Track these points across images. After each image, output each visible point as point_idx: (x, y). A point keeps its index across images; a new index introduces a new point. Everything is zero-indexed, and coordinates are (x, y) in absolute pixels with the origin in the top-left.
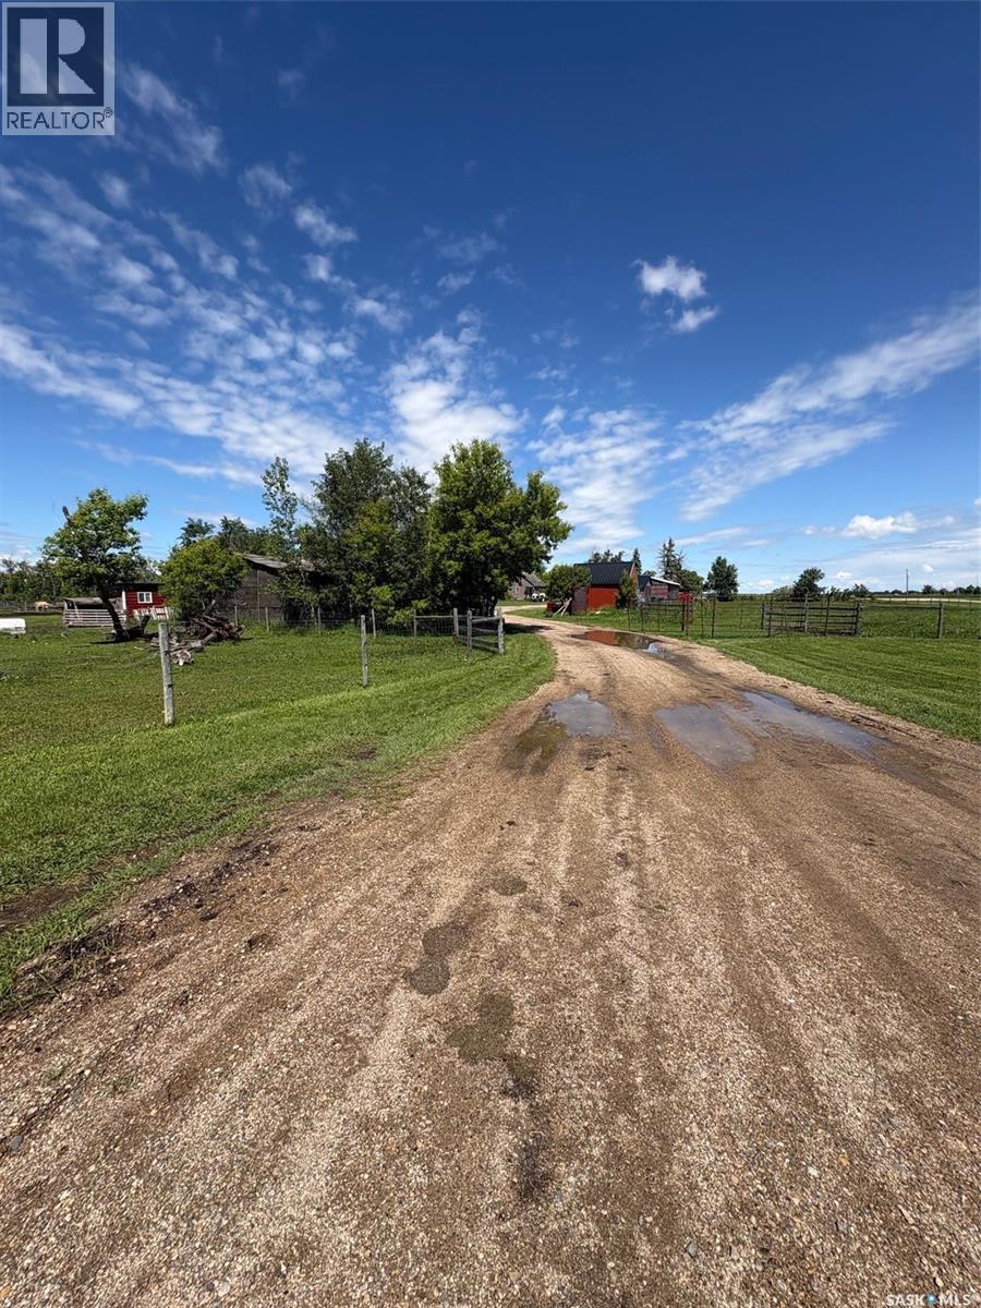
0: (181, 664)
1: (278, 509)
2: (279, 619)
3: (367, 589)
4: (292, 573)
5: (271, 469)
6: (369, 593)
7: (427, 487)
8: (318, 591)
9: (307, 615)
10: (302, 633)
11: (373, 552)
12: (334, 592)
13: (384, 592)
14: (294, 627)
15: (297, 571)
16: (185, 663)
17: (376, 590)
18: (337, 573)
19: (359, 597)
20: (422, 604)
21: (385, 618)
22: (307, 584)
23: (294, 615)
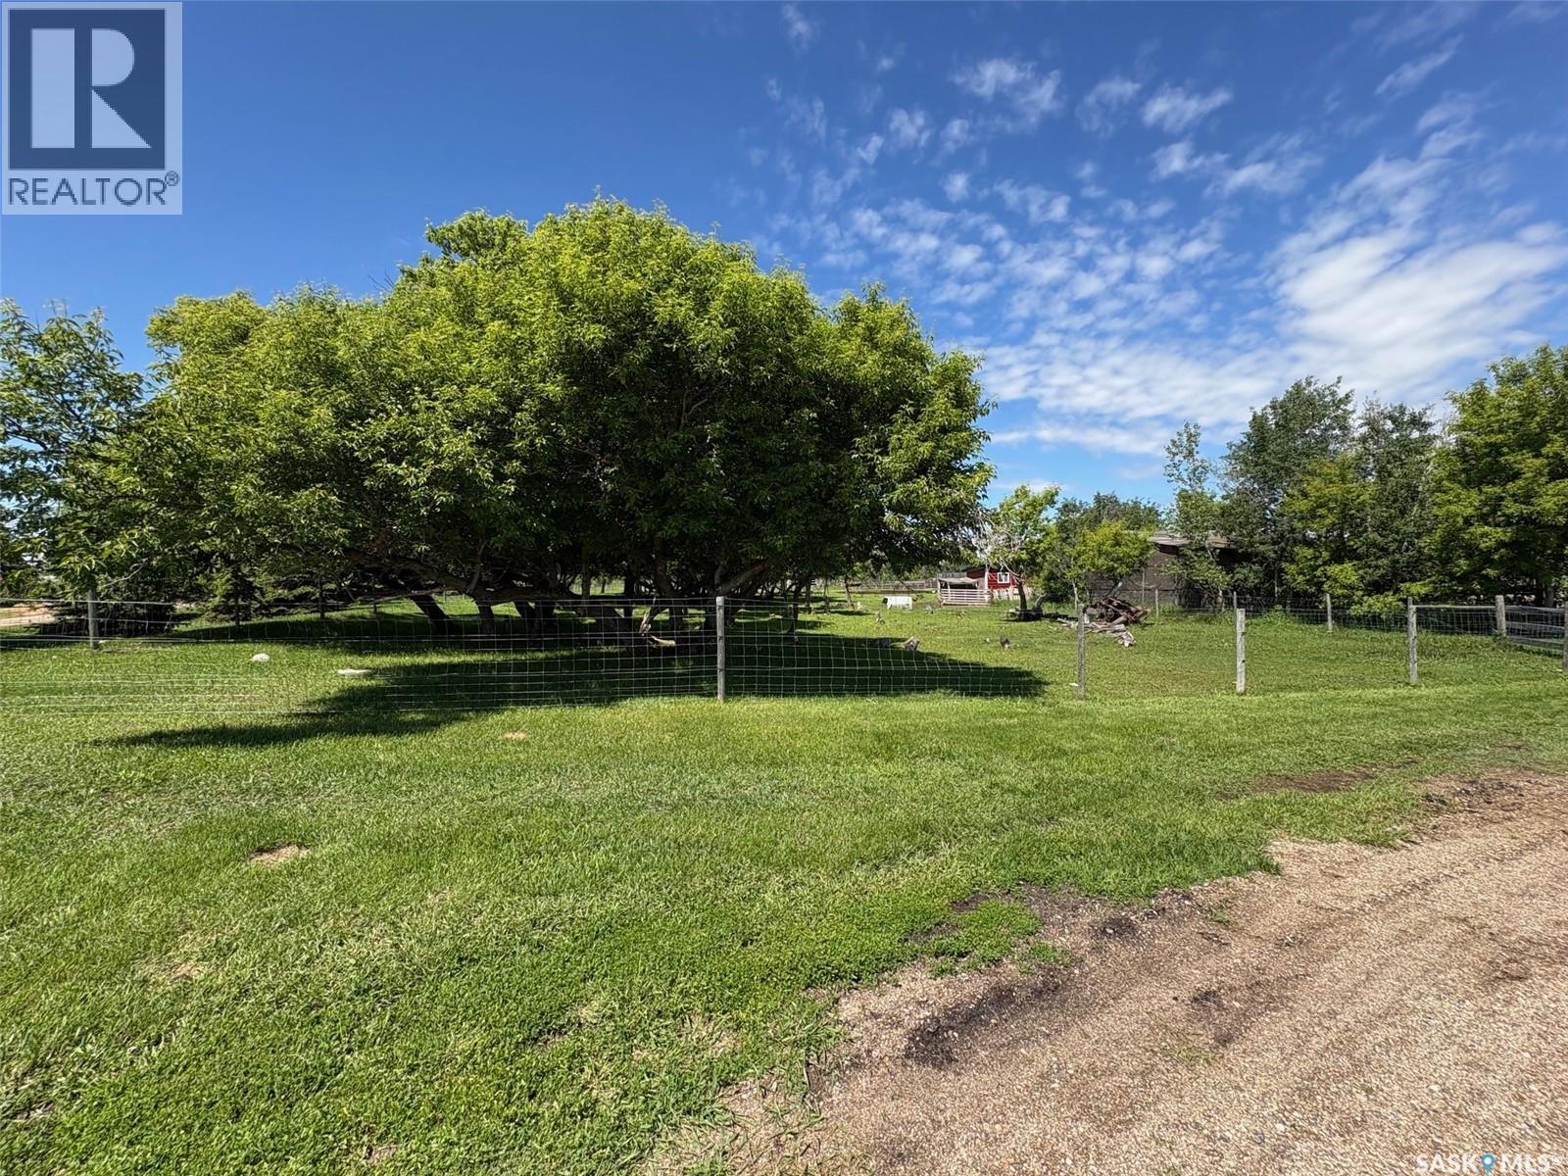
0: (1127, 645)
1: (1182, 480)
2: (1173, 603)
3: (1315, 568)
4: (1197, 550)
5: (1176, 438)
6: (1318, 573)
7: (1427, 425)
8: (1230, 571)
9: (1213, 600)
10: (1207, 621)
11: (1328, 521)
12: (1256, 572)
13: (1347, 572)
14: (1195, 612)
15: (1203, 549)
16: (1130, 645)
17: (1334, 569)
18: (1262, 548)
19: (1300, 578)
20: (1418, 588)
21: (1349, 605)
22: (1218, 564)
23: (1194, 599)
